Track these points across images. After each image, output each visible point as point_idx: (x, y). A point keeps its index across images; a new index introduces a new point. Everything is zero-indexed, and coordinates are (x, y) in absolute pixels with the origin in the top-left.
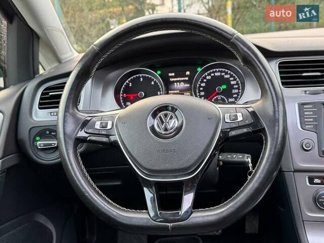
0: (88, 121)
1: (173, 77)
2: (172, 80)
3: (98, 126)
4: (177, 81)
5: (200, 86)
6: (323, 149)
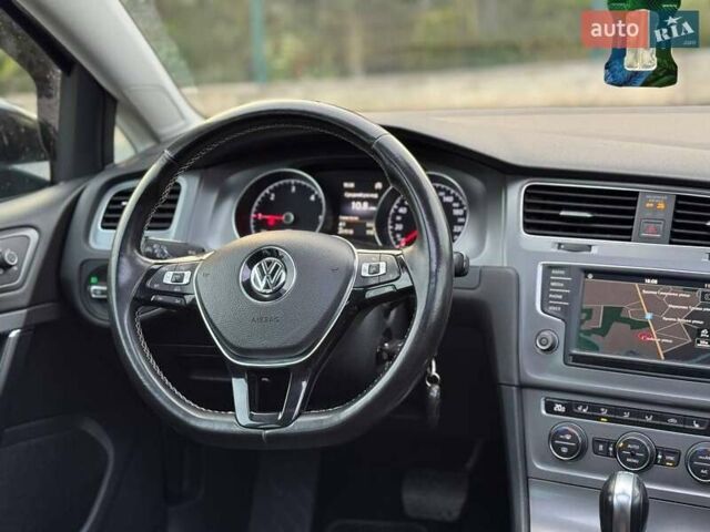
1: (350, 190)
2: (348, 195)
4: (356, 200)
5: (397, 213)
6: (575, 352)
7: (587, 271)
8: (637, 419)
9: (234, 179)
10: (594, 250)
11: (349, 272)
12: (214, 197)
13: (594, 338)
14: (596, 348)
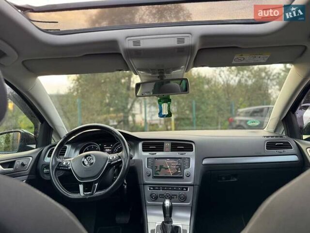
0: (61, 162)
1: (105, 147)
4: (107, 149)
6: (154, 175)
7: (156, 158)
8: (168, 189)
10: (157, 154)
11: (107, 159)
12: (74, 150)
14: (158, 174)
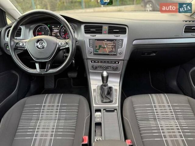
0: (18, 43)
1: (53, 27)
2: (53, 28)
3: (21, 44)
4: (55, 29)
5: (62, 31)
6: (95, 53)
8: (105, 62)
9: (32, 26)
10: (96, 36)
11: (57, 44)
12: (28, 30)
13: (97, 50)
14: (98, 52)
